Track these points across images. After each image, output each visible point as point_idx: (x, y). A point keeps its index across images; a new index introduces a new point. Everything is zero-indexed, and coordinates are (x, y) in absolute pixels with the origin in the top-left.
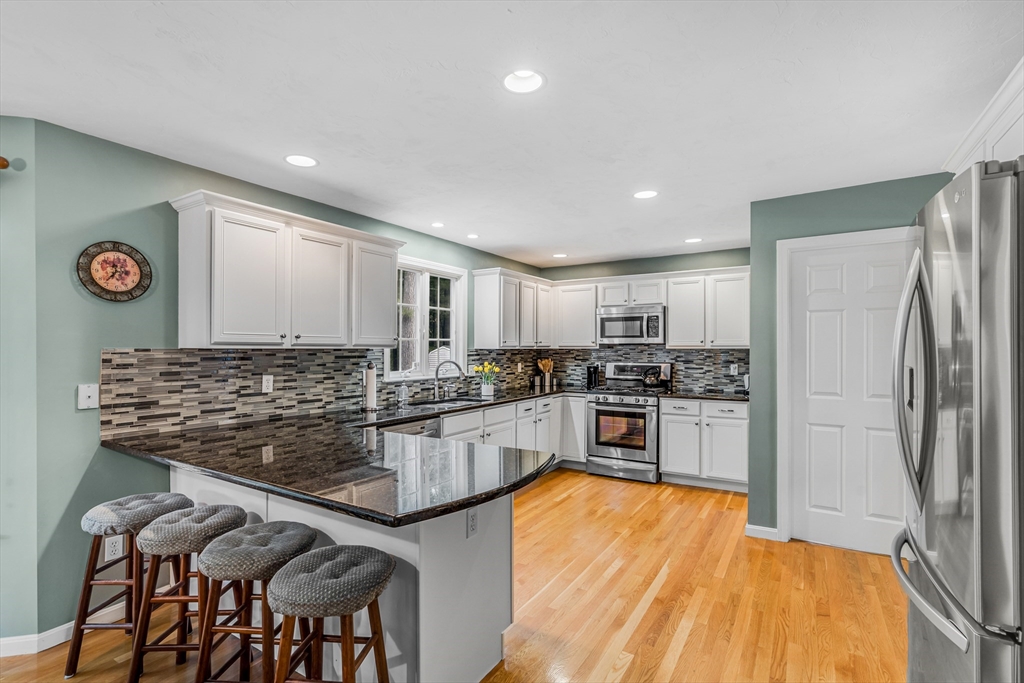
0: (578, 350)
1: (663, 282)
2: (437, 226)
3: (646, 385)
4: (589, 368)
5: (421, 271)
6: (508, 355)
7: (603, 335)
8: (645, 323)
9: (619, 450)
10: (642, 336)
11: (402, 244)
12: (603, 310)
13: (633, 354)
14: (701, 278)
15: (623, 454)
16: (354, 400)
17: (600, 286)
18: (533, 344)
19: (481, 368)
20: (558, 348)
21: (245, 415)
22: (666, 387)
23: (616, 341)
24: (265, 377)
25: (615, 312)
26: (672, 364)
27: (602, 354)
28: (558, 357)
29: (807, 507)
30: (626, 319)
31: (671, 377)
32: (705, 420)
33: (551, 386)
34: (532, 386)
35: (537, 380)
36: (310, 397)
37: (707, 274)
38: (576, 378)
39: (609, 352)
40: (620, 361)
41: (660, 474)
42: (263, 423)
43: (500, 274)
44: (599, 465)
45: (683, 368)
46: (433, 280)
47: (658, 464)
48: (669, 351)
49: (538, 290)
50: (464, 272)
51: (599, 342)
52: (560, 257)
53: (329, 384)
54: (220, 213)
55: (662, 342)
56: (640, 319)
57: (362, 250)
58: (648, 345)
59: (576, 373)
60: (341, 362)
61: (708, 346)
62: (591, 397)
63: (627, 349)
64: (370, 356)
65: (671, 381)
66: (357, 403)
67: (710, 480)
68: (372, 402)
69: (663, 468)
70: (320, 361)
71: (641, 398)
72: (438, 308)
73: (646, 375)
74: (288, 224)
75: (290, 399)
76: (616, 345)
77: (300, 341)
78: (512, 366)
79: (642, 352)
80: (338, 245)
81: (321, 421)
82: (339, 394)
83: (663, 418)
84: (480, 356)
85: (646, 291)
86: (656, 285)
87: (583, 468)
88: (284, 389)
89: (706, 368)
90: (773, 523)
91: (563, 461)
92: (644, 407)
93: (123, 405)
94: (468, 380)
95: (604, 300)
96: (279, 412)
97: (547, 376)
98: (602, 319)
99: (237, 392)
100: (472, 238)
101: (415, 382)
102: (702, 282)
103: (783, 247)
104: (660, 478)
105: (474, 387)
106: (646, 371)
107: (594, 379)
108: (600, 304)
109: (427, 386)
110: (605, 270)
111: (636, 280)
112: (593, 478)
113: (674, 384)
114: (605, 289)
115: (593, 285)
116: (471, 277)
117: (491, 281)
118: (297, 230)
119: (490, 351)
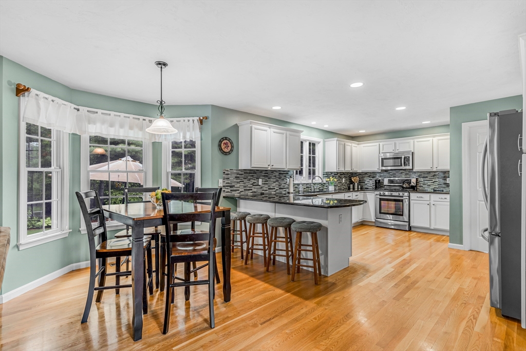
0: (370, 173)
1: (412, 141)
2: (313, 123)
3: (403, 188)
4: (376, 181)
5: (306, 141)
6: (339, 175)
7: (382, 166)
8: (403, 160)
9: (391, 216)
10: (401, 165)
11: (302, 131)
12: (382, 155)
13: (397, 174)
14: (431, 139)
15: (392, 218)
16: (284, 190)
17: (381, 144)
18: (350, 170)
19: (329, 179)
20: (361, 171)
21: (255, 192)
22: (414, 189)
23: (389, 168)
24: (260, 180)
25: (388, 155)
26: (417, 179)
27: (382, 175)
28: (361, 176)
29: (478, 236)
30: (395, 158)
31: (416, 184)
32: (432, 203)
33: (358, 188)
34: (349, 188)
35: (351, 186)
36: (272, 188)
37: (434, 137)
38: (369, 185)
39: (385, 174)
40: (391, 177)
41: (411, 227)
42: (258, 195)
43: (337, 141)
44: (381, 222)
45: (422, 180)
46: (310, 143)
47: (409, 222)
48: (415, 172)
49: (352, 147)
50: (321, 140)
51: (380, 169)
52: (362, 132)
53: (277, 183)
54: (254, 126)
55: (411, 168)
56: (401, 158)
57: (290, 135)
58: (405, 170)
59: (370, 183)
60: (281, 175)
61: (435, 170)
62: (378, 193)
63: (394, 172)
64: (290, 173)
65: (416, 186)
66: (285, 191)
67: (434, 230)
68: (292, 190)
69: (412, 224)
70: (274, 175)
71: (401, 193)
72: (311, 155)
73: (403, 183)
74: (269, 128)
75: (266, 188)
76: (389, 170)
77: (273, 167)
78: (341, 180)
79: (402, 173)
80: (283, 134)
81: (275, 196)
82: (280, 187)
83: (412, 202)
84: (327, 175)
85: (403, 146)
86: (408, 143)
87: (374, 224)
88: (264, 184)
89: (434, 180)
90: (461, 242)
91: (364, 221)
92: (402, 197)
93: (228, 186)
94: (323, 184)
95: (383, 150)
96: (263, 192)
97: (356, 184)
98: (382, 159)
99: (252, 184)
100: (326, 127)
101: (304, 184)
102: (431, 141)
103: (465, 126)
104: (411, 229)
105: (326, 187)
106: (404, 182)
107: (378, 185)
108: (381, 152)
109: (308, 186)
110: (383, 136)
111: (398, 141)
112: (378, 228)
113: (418, 188)
114: (383, 145)
115: (378, 144)
116: (324, 142)
117: (333, 144)
118: (273, 130)
119: (332, 173)
